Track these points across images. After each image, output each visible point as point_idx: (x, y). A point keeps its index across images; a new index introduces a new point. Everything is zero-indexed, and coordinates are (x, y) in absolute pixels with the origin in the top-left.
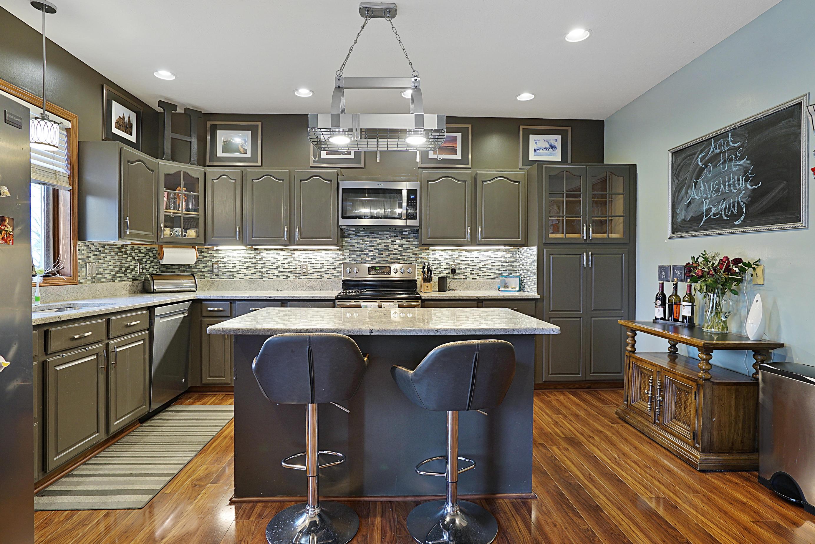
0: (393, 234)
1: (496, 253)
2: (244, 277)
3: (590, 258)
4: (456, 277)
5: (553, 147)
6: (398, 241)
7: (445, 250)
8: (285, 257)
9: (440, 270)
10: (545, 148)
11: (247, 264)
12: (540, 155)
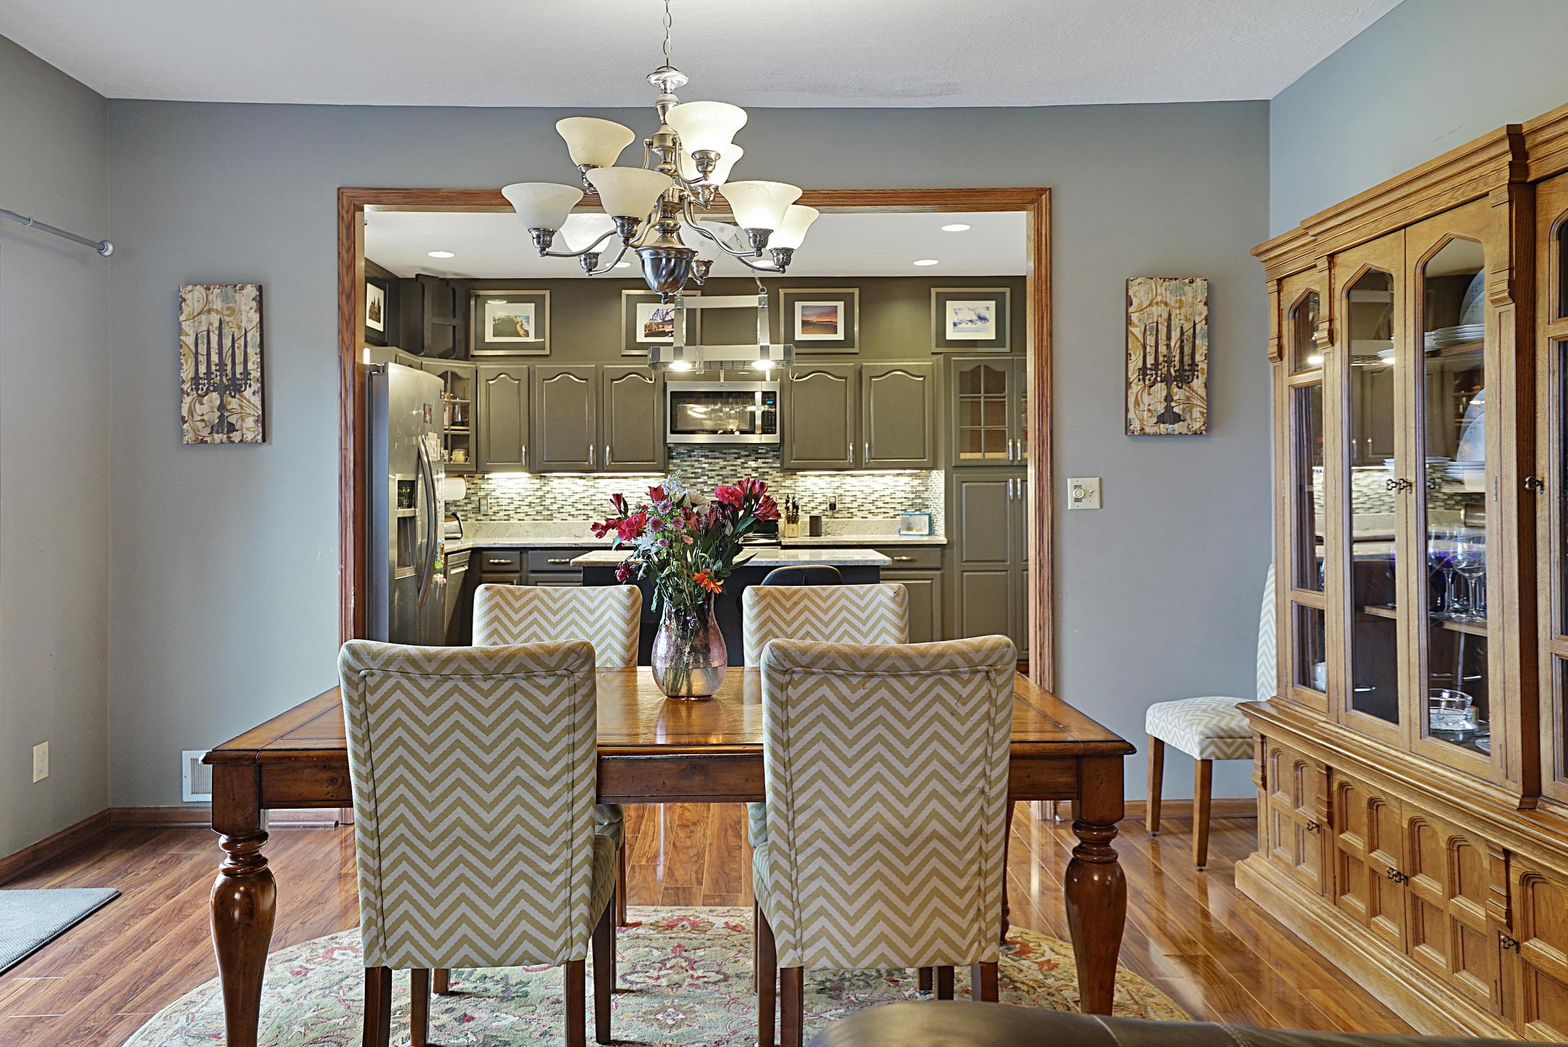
0: (743, 453)
1: (897, 478)
3: (1019, 486)
4: (837, 515)
5: (982, 318)
6: (753, 464)
7: (820, 476)
9: (813, 505)
10: (971, 321)
12: (963, 331)
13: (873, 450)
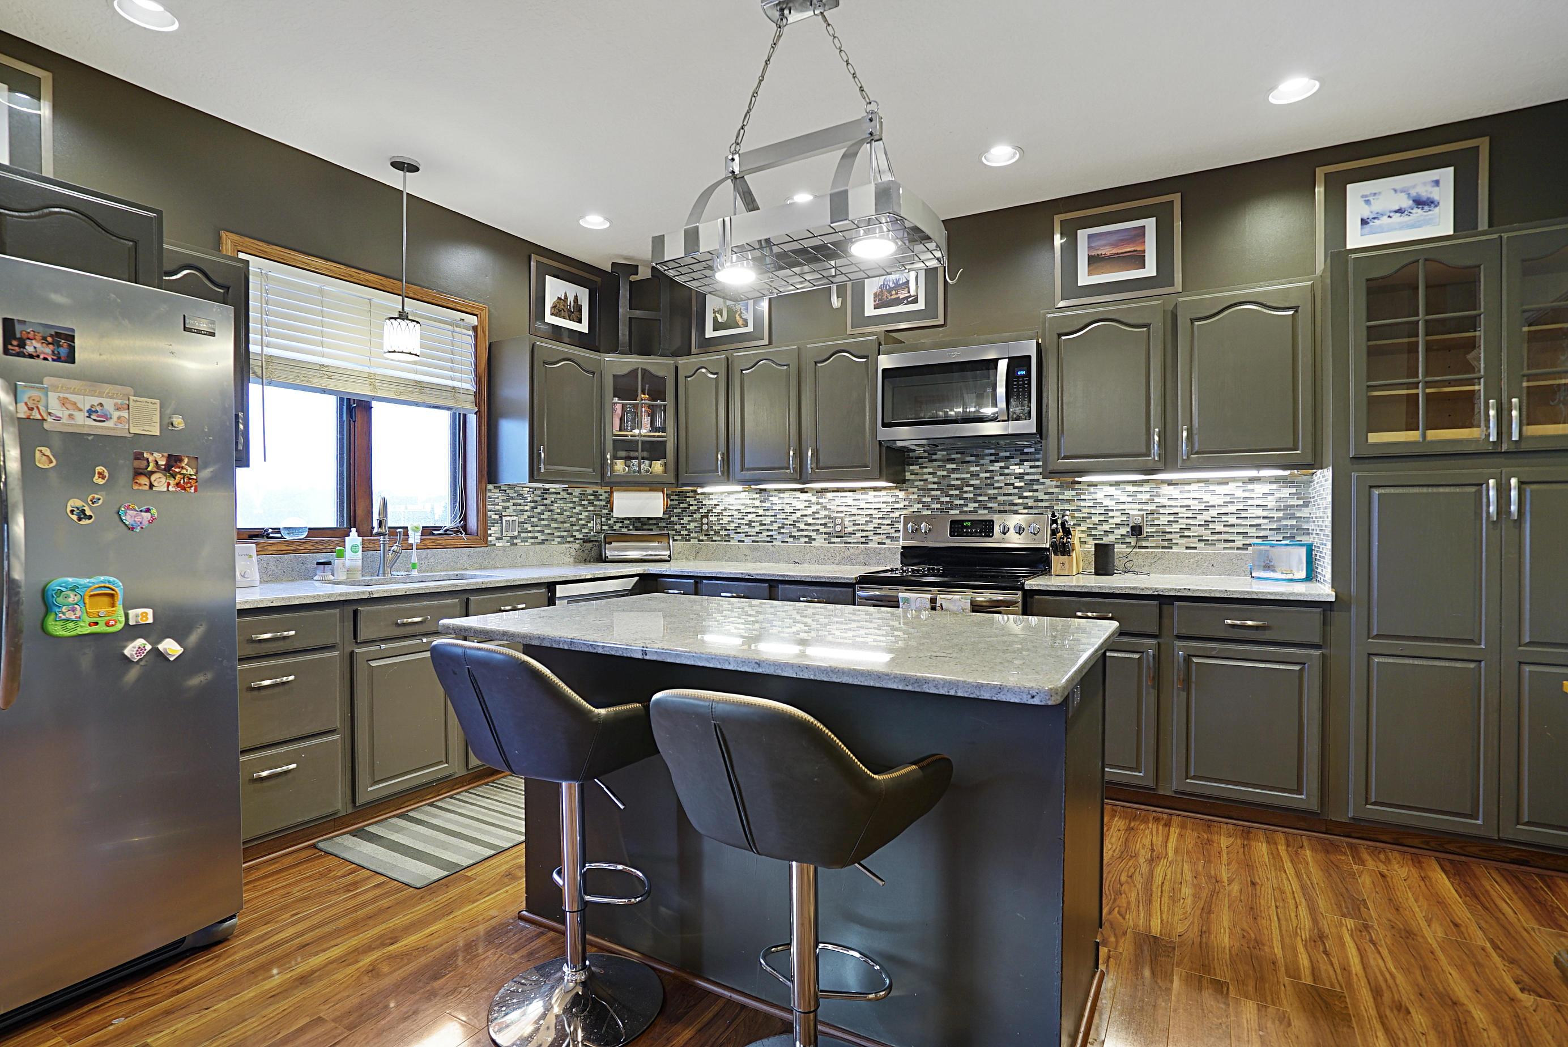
0: (1003, 454)
1: (1250, 487)
2: (746, 540)
3: (1514, 494)
4: (1144, 544)
5: (1420, 203)
6: (1017, 469)
7: (1117, 483)
8: (807, 504)
9: (1106, 527)
10: (1400, 211)
11: (751, 517)
12: (1382, 230)
13: (1196, 438)
